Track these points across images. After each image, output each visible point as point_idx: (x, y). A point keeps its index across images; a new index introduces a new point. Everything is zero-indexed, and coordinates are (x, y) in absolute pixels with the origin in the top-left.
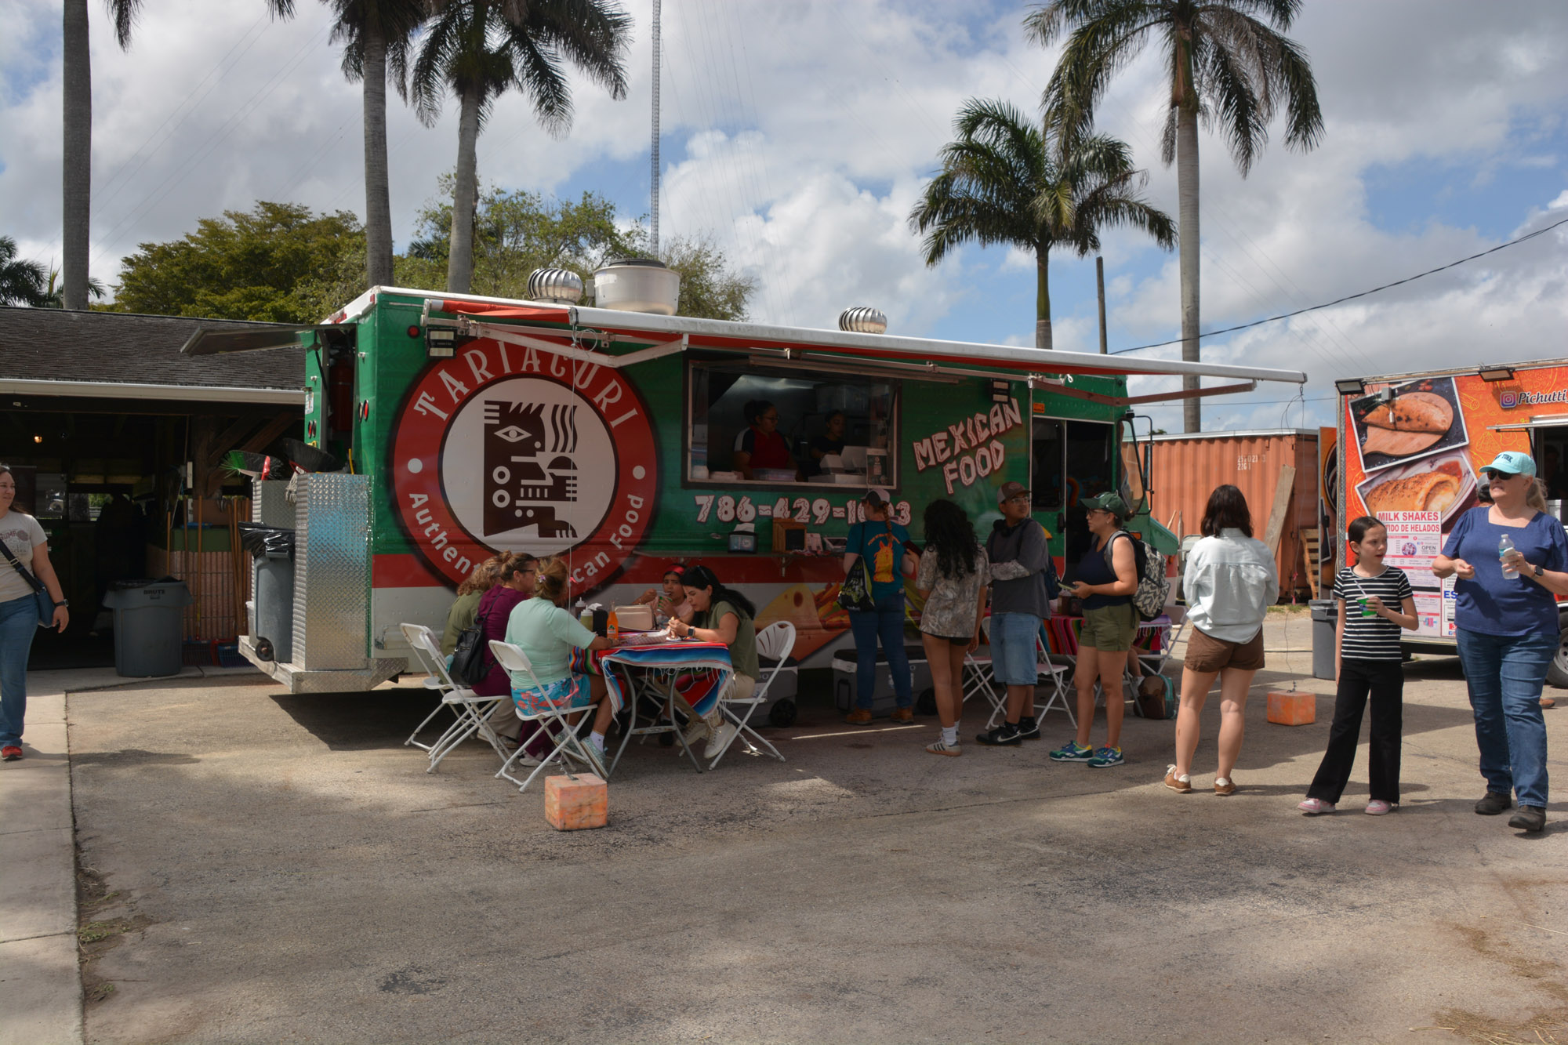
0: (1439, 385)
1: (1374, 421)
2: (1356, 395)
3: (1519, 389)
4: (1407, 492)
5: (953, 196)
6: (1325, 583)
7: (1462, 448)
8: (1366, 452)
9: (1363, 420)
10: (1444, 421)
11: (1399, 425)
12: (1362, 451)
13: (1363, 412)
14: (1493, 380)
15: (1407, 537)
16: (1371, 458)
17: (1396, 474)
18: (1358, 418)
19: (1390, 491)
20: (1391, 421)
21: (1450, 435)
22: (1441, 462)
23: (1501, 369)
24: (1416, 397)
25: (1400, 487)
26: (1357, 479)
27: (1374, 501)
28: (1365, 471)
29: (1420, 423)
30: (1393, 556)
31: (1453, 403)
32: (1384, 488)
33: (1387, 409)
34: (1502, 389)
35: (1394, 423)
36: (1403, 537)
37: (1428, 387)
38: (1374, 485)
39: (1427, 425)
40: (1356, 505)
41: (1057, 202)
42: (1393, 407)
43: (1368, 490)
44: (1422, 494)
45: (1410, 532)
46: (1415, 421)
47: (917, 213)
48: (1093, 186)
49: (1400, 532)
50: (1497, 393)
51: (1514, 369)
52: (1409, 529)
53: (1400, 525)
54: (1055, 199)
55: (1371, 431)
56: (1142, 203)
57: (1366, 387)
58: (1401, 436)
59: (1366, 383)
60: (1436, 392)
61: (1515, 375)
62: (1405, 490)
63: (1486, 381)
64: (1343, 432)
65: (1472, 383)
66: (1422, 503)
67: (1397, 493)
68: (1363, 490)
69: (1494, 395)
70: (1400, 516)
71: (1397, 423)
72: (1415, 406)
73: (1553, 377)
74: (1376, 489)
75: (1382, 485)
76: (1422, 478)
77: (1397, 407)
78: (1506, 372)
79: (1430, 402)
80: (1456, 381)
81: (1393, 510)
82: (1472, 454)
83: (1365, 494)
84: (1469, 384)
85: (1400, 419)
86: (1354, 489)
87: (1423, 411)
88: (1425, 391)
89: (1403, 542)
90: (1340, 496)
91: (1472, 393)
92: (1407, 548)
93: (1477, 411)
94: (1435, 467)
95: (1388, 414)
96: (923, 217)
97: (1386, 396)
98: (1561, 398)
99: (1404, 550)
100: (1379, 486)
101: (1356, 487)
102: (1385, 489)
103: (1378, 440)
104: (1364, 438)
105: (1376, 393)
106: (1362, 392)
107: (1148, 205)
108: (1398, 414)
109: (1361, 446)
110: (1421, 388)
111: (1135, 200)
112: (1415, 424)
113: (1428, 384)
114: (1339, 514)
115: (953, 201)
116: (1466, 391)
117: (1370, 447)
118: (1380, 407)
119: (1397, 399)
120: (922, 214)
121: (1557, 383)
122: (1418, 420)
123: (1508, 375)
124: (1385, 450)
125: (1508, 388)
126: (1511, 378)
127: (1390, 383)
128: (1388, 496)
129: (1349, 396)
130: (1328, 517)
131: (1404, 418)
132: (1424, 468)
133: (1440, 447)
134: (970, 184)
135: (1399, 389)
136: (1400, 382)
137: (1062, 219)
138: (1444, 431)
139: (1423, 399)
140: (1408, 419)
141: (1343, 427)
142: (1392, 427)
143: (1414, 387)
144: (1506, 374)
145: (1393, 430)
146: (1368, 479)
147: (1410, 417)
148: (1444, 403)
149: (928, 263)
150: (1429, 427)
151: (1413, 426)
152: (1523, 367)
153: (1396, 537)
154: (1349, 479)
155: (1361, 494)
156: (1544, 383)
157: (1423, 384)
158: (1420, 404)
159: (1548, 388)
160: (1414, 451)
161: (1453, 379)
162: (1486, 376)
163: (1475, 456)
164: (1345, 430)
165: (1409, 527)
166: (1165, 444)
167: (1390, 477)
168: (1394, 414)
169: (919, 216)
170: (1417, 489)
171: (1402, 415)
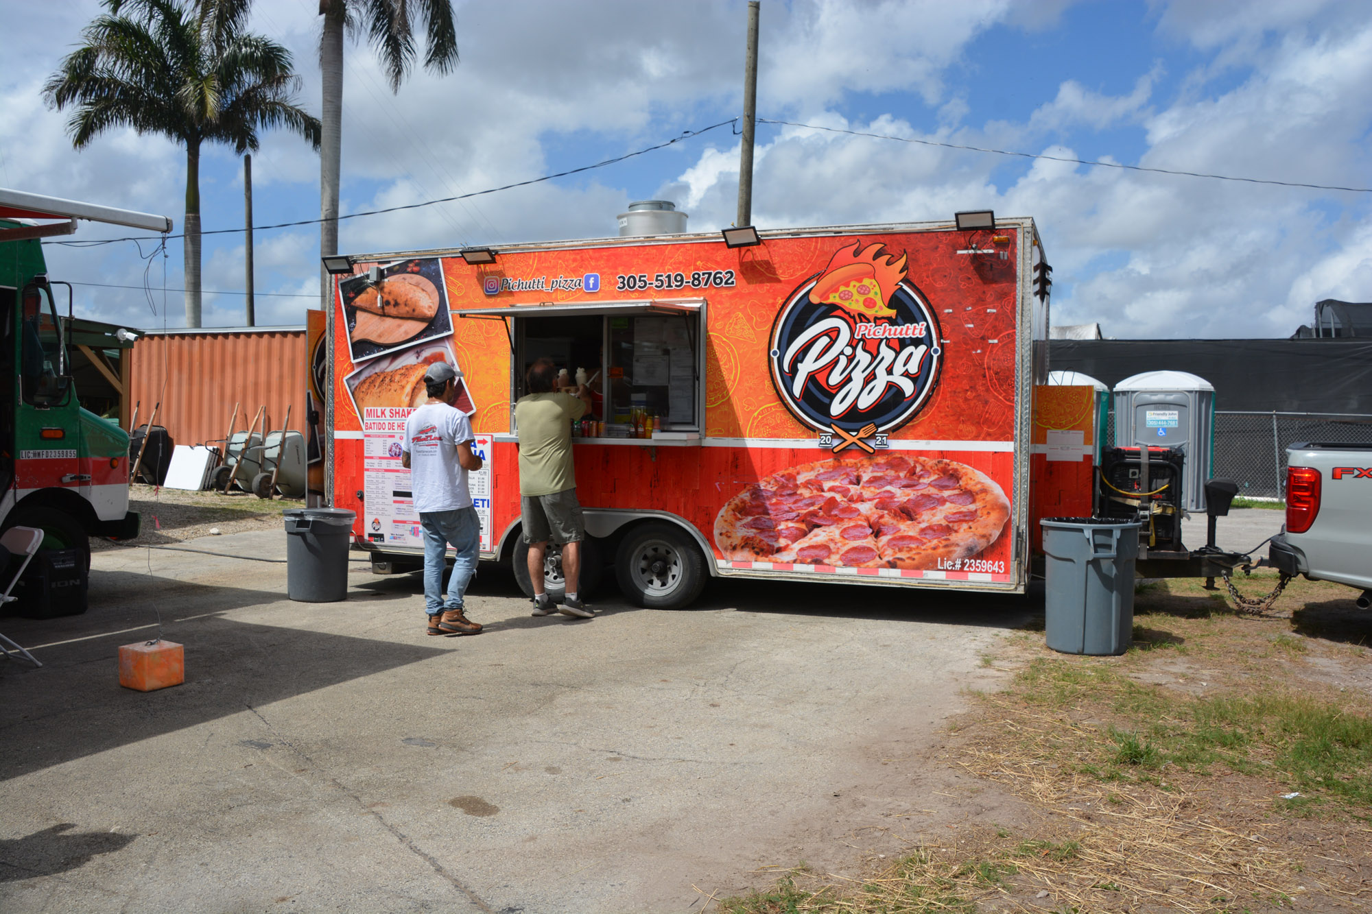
0: (425, 266)
1: (363, 305)
2: (346, 275)
3: (501, 274)
4: (395, 386)
5: (98, 75)
6: (312, 487)
7: (448, 337)
8: (355, 339)
9: (352, 304)
10: (430, 307)
11: (389, 310)
12: (351, 338)
13: (352, 295)
14: (478, 263)
15: (393, 436)
16: (361, 347)
17: (384, 365)
18: (348, 301)
19: (377, 385)
20: (379, 305)
21: (436, 323)
22: (427, 353)
23: (482, 251)
24: (404, 279)
25: (387, 380)
26: (345, 370)
27: (361, 395)
28: (354, 361)
29: (407, 308)
30: (381, 458)
31: (439, 288)
32: (371, 381)
33: (375, 292)
34: (486, 273)
35: (383, 308)
36: (390, 436)
37: (416, 269)
38: (362, 377)
39: (414, 310)
40: (345, 399)
41: (202, 93)
42: (382, 289)
43: (357, 382)
44: (408, 389)
45: (396, 431)
46: (402, 306)
47: (53, 87)
48: (247, 85)
49: (387, 430)
50: (481, 277)
51: (496, 252)
52: (396, 427)
53: (387, 423)
54: (201, 89)
55: (360, 316)
56: (297, 108)
57: (356, 267)
58: (389, 321)
59: (355, 262)
60: (423, 275)
61: (497, 258)
62: (392, 384)
63: (469, 263)
64: (332, 316)
65: (458, 266)
66: (408, 398)
67: (384, 386)
68: (352, 382)
69: (478, 280)
70: (387, 413)
71: (386, 308)
72: (403, 290)
73: (533, 263)
74: (364, 382)
75: (370, 377)
76: (408, 369)
77: (386, 290)
78: (486, 253)
79: (417, 285)
80: (442, 262)
81: (380, 405)
82: (456, 343)
83: (353, 388)
84: (454, 267)
85: (388, 303)
86: (342, 381)
87: (410, 296)
88: (412, 272)
89: (390, 441)
90: (328, 387)
91: (458, 277)
92: (394, 449)
93: (462, 297)
94: (421, 359)
95: (376, 298)
96: (60, 92)
97: (373, 277)
98: (540, 286)
99: (390, 451)
100: (367, 378)
101: (345, 379)
102: (373, 381)
103: (368, 326)
104: (353, 324)
105: (366, 273)
106: (350, 271)
107: (304, 111)
108: (386, 297)
109: (350, 332)
110: (409, 270)
111: (291, 104)
112: (403, 310)
113: (416, 265)
114: (328, 410)
115: (95, 80)
116: (452, 275)
117: (359, 335)
118: (369, 290)
119: (386, 280)
120: (59, 88)
121: (537, 269)
122: (406, 305)
123: (489, 258)
124: (373, 338)
125: (492, 273)
126: (493, 261)
127: (380, 263)
128: (376, 390)
129: (339, 275)
130: (317, 413)
131: (392, 303)
132: (409, 360)
133: (426, 336)
134: (115, 63)
135: (388, 269)
136: (389, 262)
137: (206, 110)
138: (431, 318)
139: (411, 281)
140: (396, 304)
141: (333, 311)
142: (380, 312)
143: (402, 269)
144: (486, 257)
145: (381, 316)
146: (357, 371)
147: (398, 301)
148: (431, 287)
149: (75, 145)
150: (416, 313)
151: (401, 311)
152: (506, 250)
153: (383, 436)
154: (337, 369)
155: (349, 387)
156: (525, 269)
157: (411, 265)
158: (408, 287)
159: (528, 274)
160: (401, 340)
161: (440, 260)
162: (469, 257)
163: (460, 347)
164: (335, 313)
165: (396, 425)
166: (254, 337)
167: (378, 369)
168: (382, 297)
169: (55, 91)
170: (404, 382)
171: (390, 299)
